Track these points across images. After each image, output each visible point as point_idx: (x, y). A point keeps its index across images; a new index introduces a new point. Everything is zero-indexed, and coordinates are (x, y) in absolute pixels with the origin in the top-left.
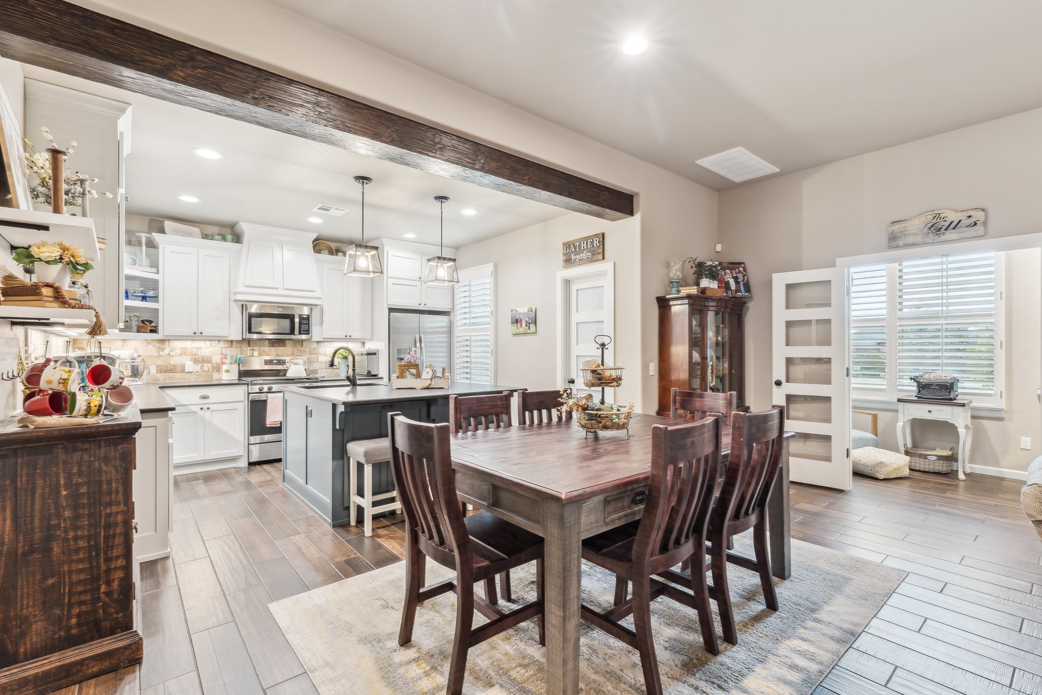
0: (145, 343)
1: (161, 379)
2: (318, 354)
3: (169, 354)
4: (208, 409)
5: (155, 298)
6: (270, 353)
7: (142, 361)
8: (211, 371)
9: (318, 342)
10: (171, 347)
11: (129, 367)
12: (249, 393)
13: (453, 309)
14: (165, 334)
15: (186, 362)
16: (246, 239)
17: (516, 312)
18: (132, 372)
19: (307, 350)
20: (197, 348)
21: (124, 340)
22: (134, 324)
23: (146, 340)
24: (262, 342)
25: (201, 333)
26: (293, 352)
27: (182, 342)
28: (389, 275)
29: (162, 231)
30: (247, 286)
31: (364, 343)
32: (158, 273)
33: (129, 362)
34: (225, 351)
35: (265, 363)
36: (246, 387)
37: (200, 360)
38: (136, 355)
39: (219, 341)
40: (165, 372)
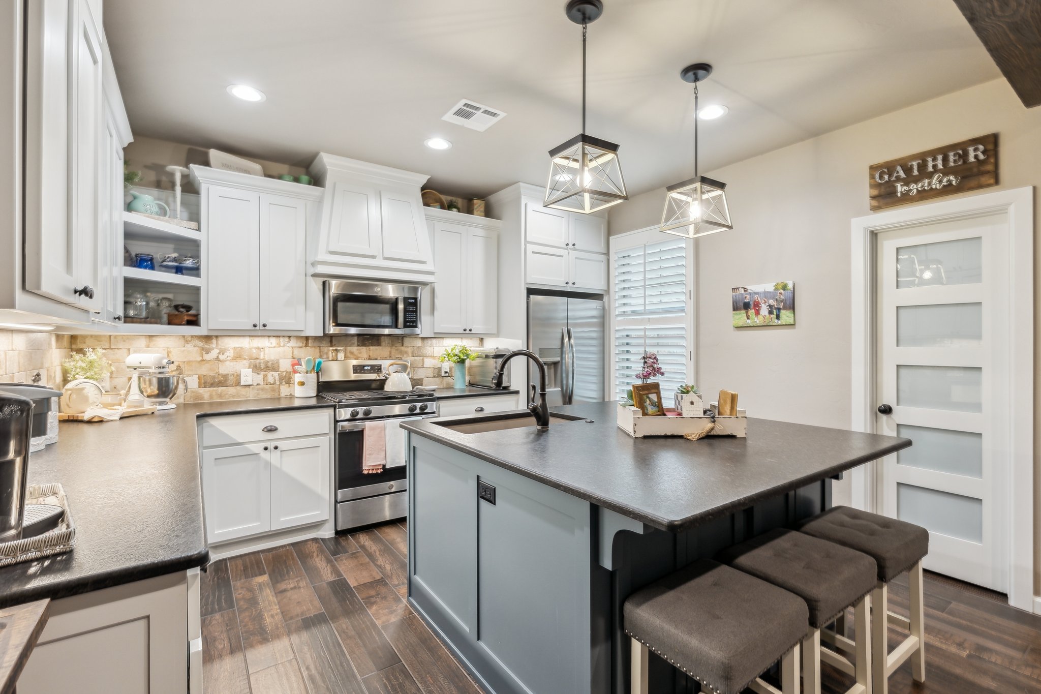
0: (182, 342)
1: (206, 396)
2: (424, 356)
3: (217, 359)
4: (276, 448)
5: (195, 271)
6: (359, 355)
7: (177, 369)
8: (278, 382)
9: (423, 339)
10: (220, 347)
11: (155, 382)
12: (336, 422)
13: (608, 291)
14: (209, 328)
15: (242, 370)
16: (329, 181)
17: (745, 291)
18: (159, 389)
19: (409, 350)
20: (259, 349)
21: (151, 337)
22: (165, 309)
23: (184, 336)
24: (349, 339)
25: (264, 326)
26: (390, 353)
27: (235, 339)
28: (528, 239)
29: (206, 163)
30: (332, 253)
31: (482, 339)
32: (199, 229)
33: (155, 373)
34: (299, 353)
35: (354, 370)
36: (331, 411)
37: (263, 366)
38: (165, 362)
39: (290, 337)
40: (212, 385)
